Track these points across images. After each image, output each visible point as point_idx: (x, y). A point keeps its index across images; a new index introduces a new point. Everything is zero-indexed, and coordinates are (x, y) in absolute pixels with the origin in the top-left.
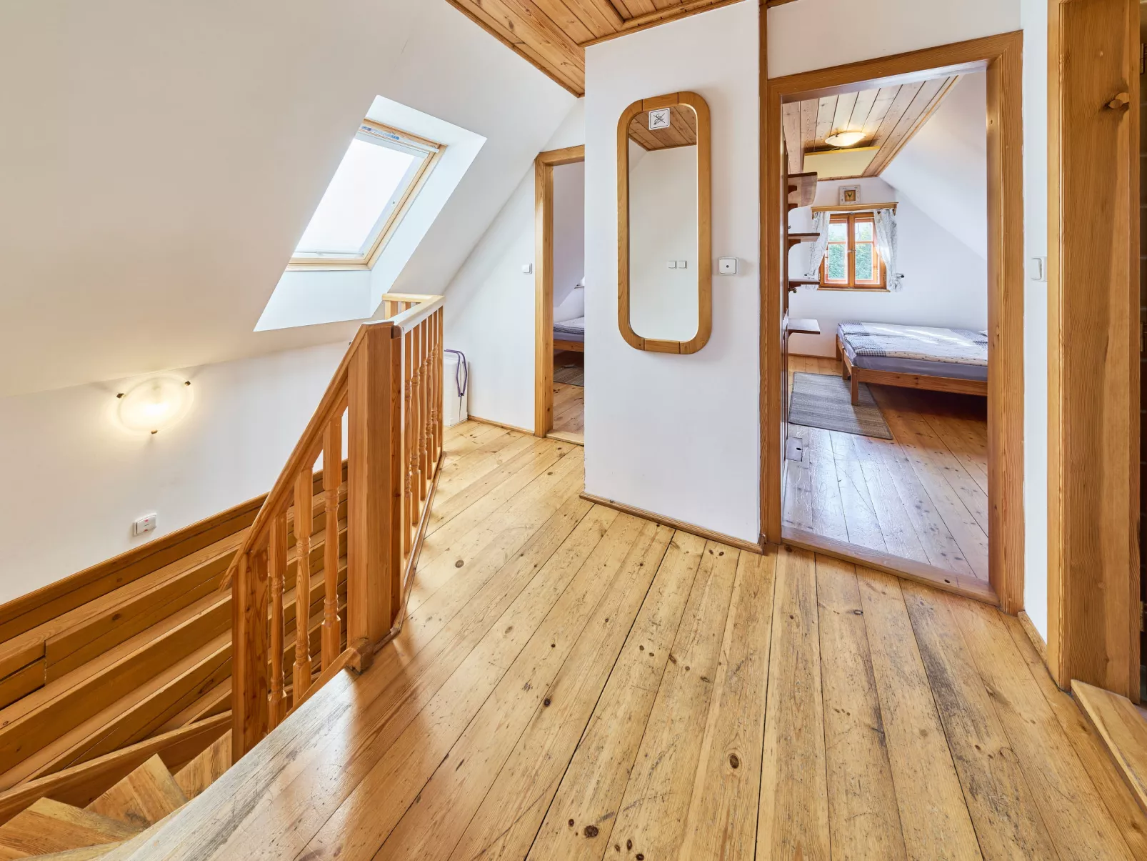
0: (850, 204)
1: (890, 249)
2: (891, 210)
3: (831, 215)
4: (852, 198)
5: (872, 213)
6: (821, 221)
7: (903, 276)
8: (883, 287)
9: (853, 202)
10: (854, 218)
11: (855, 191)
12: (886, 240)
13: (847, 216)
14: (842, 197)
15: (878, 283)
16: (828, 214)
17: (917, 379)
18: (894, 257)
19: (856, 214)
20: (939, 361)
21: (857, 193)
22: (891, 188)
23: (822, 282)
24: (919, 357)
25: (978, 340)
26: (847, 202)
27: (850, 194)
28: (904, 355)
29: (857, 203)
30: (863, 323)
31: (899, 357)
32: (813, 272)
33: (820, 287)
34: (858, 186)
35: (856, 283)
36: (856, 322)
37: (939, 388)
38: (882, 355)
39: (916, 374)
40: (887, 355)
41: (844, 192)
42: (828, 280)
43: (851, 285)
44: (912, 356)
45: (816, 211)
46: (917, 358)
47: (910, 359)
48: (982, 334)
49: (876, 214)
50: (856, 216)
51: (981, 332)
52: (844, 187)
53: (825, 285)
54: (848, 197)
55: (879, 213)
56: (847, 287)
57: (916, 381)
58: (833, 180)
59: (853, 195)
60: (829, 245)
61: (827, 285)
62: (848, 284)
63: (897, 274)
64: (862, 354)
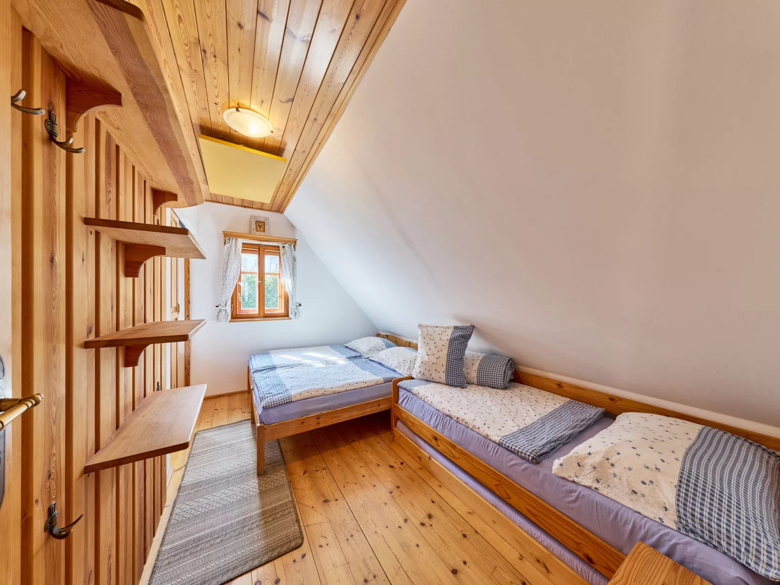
0: (260, 234)
1: (291, 280)
2: (292, 246)
3: (243, 243)
4: (262, 229)
5: (278, 247)
6: (233, 249)
7: (300, 305)
8: (286, 315)
9: (263, 233)
10: (264, 249)
11: (264, 222)
12: (289, 273)
13: (258, 247)
14: (253, 226)
15: (282, 311)
16: (240, 241)
17: (318, 418)
18: (294, 288)
19: (266, 245)
20: (335, 392)
21: (266, 225)
22: (293, 227)
23: (234, 313)
24: (320, 393)
25: (349, 355)
26: (258, 233)
27: (260, 225)
28: (308, 395)
29: (266, 235)
30: (270, 352)
31: (303, 398)
32: (225, 303)
33: (232, 319)
34: (267, 219)
35: (265, 313)
36: (265, 352)
37: (335, 421)
38: (288, 401)
39: (318, 413)
40: (294, 399)
41: (255, 221)
42: (241, 310)
43: (262, 315)
44: (314, 394)
45: (228, 236)
46: (318, 395)
47: (312, 397)
48: (347, 347)
49: (281, 248)
50: (265, 248)
51: (346, 345)
52: (255, 217)
53: (236, 317)
54: (259, 228)
55: (284, 247)
56: (258, 317)
57: (317, 421)
58: (245, 207)
59: (262, 227)
60: (242, 274)
61: (238, 316)
62: (259, 314)
63: (296, 303)
64: (269, 406)
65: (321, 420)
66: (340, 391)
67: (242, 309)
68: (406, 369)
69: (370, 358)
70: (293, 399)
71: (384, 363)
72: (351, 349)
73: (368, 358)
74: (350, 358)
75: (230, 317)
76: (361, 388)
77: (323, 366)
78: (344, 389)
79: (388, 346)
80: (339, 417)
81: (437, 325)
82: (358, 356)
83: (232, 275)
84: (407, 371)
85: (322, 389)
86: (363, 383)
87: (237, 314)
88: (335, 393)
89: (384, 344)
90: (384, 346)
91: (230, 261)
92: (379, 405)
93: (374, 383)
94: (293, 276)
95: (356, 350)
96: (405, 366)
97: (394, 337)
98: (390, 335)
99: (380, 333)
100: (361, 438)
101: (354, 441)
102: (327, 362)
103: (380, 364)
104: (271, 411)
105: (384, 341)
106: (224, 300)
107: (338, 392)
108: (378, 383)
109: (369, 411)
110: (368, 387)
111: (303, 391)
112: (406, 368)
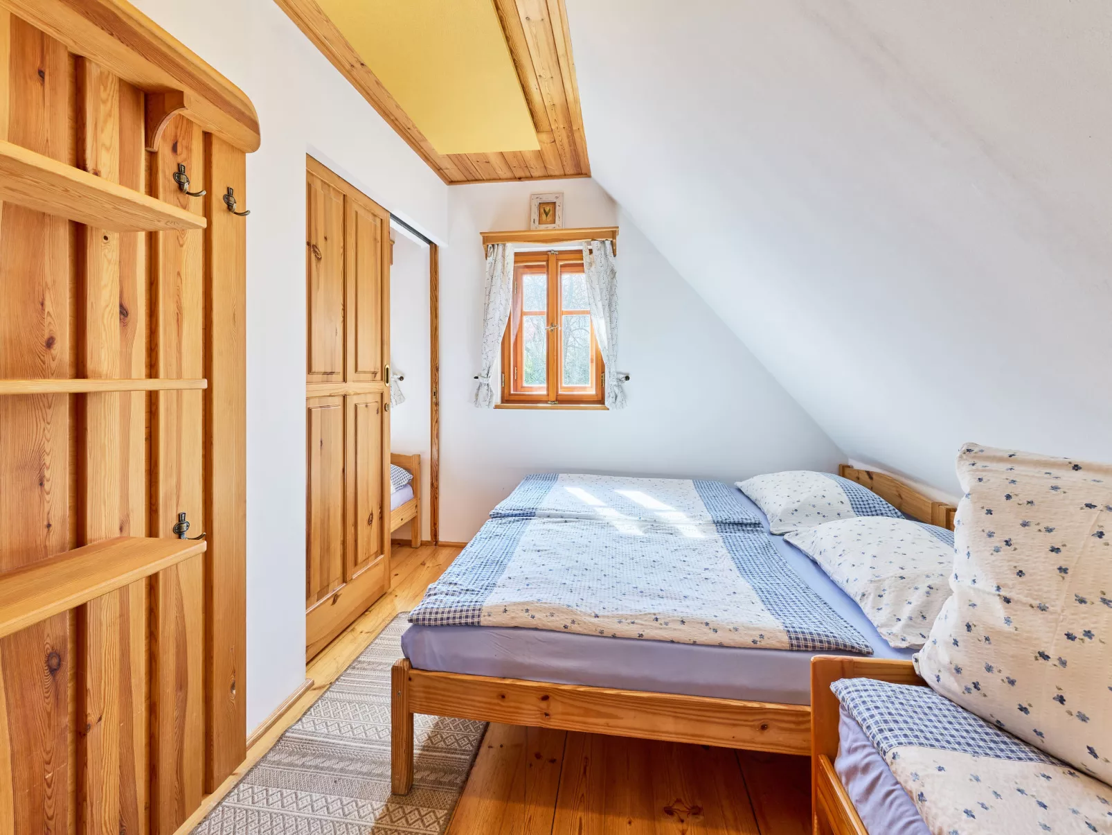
0: (547, 229)
1: (606, 322)
2: (608, 243)
3: (516, 254)
4: (550, 218)
5: (580, 252)
6: (499, 266)
7: (627, 378)
8: (600, 400)
9: (551, 226)
10: (558, 260)
11: (555, 203)
12: (600, 304)
13: (545, 257)
14: (535, 216)
15: (591, 391)
16: (512, 248)
17: (545, 698)
18: (612, 337)
19: (561, 252)
20: (602, 632)
21: (557, 208)
22: (611, 201)
23: (506, 391)
24: (558, 621)
25: (723, 516)
26: (543, 227)
27: (547, 210)
28: (523, 619)
29: (557, 228)
30: (560, 475)
31: (513, 623)
32: (486, 372)
33: (502, 402)
34: (560, 195)
35: (560, 393)
36: (548, 474)
37: (599, 726)
38: (470, 620)
39: (546, 684)
40: (484, 621)
41: (537, 204)
42: (522, 387)
43: (553, 397)
44: (541, 619)
45: (491, 241)
46: (551, 625)
47: (536, 629)
48: (740, 490)
49: (586, 253)
50: (561, 257)
51: (739, 484)
52: (537, 196)
53: (511, 399)
54: (544, 216)
55: (591, 251)
56: (546, 402)
57: (543, 705)
58: (520, 179)
59: (551, 212)
60: (525, 318)
61: (512, 398)
62: (548, 395)
63: (618, 373)
64: (424, 619)
65: (556, 707)
66: (618, 634)
67: (525, 384)
68: (904, 617)
69: (786, 537)
70: (482, 619)
71: (826, 567)
72: (748, 497)
73: (782, 535)
74: (722, 525)
75: (497, 399)
76: (694, 643)
77: (638, 532)
78: (633, 631)
79: (862, 509)
80: (616, 717)
81: (1077, 460)
82: (750, 524)
83: (497, 318)
84: (907, 626)
85: (568, 610)
86: (706, 629)
87: (510, 395)
88: (601, 635)
89: (845, 498)
90: (847, 506)
91: (494, 290)
92: (764, 727)
93: (748, 641)
94: (611, 311)
95: (756, 502)
96: (900, 601)
97: (893, 480)
98: (879, 475)
99: (851, 462)
100: (696, 811)
101: (669, 812)
102: (654, 525)
103: (815, 562)
104: (429, 636)
105: (847, 491)
106: (484, 366)
107: (614, 637)
108: (763, 643)
109: (718, 735)
110: (721, 646)
111: (515, 604)
112: (906, 612)
